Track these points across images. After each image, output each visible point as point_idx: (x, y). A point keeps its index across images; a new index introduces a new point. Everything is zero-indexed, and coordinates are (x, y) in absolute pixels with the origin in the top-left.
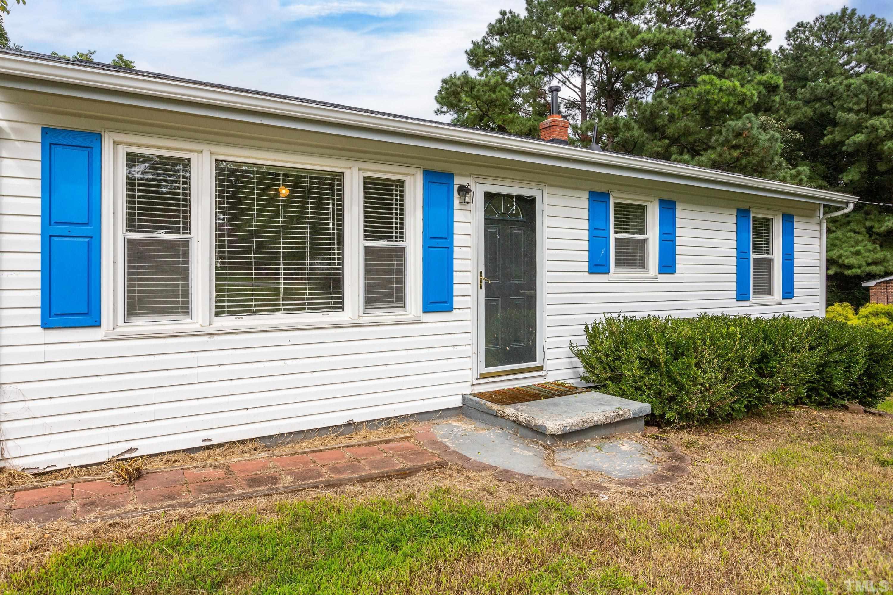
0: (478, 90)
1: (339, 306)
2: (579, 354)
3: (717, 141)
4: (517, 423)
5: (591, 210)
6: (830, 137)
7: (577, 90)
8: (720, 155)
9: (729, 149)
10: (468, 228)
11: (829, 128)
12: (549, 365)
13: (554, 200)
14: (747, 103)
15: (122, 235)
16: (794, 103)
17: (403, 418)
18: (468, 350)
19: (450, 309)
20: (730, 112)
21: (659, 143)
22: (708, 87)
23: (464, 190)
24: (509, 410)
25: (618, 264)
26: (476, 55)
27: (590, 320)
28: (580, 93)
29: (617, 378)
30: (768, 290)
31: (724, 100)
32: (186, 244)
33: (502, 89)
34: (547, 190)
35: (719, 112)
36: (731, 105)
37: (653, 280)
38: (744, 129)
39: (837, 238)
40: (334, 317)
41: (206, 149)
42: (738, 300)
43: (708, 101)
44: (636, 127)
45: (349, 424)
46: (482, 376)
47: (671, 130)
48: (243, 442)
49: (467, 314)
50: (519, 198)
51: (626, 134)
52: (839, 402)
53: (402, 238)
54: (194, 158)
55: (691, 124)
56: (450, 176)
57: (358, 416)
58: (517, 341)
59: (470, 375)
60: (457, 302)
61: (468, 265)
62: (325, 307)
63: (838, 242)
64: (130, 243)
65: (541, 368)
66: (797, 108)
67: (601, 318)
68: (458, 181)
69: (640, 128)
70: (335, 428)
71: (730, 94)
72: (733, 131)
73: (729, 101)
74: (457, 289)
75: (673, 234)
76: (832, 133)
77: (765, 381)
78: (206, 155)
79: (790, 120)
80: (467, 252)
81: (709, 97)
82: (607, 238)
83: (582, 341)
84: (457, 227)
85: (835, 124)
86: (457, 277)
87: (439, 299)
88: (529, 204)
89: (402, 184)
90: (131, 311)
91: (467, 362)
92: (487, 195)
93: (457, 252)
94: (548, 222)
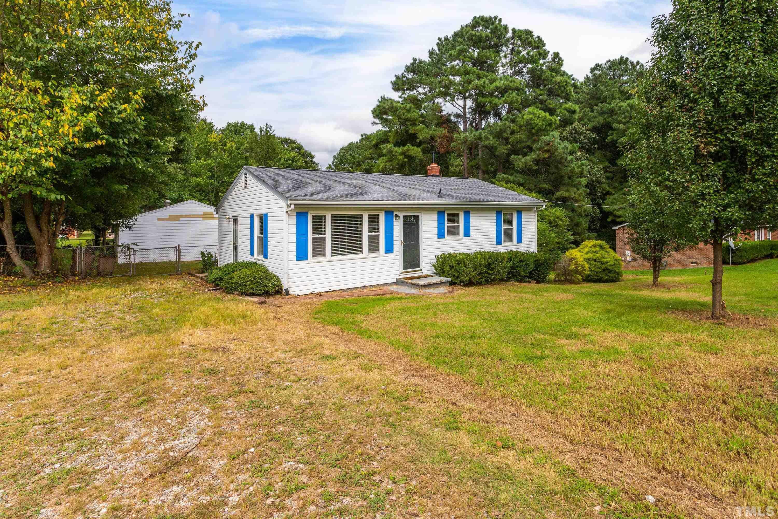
0: (400, 112)
1: (361, 253)
2: (434, 266)
3: (536, 147)
4: (412, 284)
5: (438, 217)
6: (611, 137)
7: (460, 108)
8: (538, 156)
9: (543, 152)
10: (398, 227)
11: (611, 132)
12: (424, 269)
13: (425, 216)
14: (553, 125)
15: (312, 236)
16: (593, 114)
17: (379, 285)
18: (398, 265)
19: (392, 252)
20: (545, 130)
21: (505, 147)
22: (531, 116)
23: (397, 216)
24: (410, 281)
25: (448, 234)
26: (398, 84)
27: (437, 254)
28: (462, 110)
29: (443, 272)
30: (511, 240)
31: (540, 124)
32: (325, 237)
33: (414, 111)
34: (423, 212)
35: (538, 130)
36: (544, 127)
37: (461, 239)
38: (550, 141)
39: (615, 199)
40: (360, 256)
42: (497, 245)
43: (531, 124)
44: (491, 138)
45: (364, 287)
46: (402, 273)
47: (512, 139)
48: (338, 290)
49: (398, 254)
50: (414, 216)
51: (486, 142)
52: (525, 280)
53: (378, 231)
54: (326, 214)
55: (523, 136)
56: (393, 212)
57: (367, 284)
58: (414, 261)
59: (399, 273)
60: (395, 250)
61: (398, 238)
62: (357, 253)
63: (615, 201)
64: (313, 238)
65: (421, 270)
66: (595, 117)
67: (440, 253)
68: (395, 213)
69: (494, 138)
71: (543, 120)
72: (545, 142)
73: (543, 124)
74: (395, 246)
75: (469, 223)
76: (612, 134)
77: (490, 272)
78: (329, 214)
79: (590, 125)
80: (398, 235)
81: (532, 122)
82: (444, 226)
83: (435, 261)
84: (395, 227)
85: (613, 129)
86: (395, 242)
87: (389, 249)
88: (417, 218)
89: (378, 215)
90: (314, 255)
91: (398, 269)
92: (404, 216)
93: (395, 235)
94: (423, 223)
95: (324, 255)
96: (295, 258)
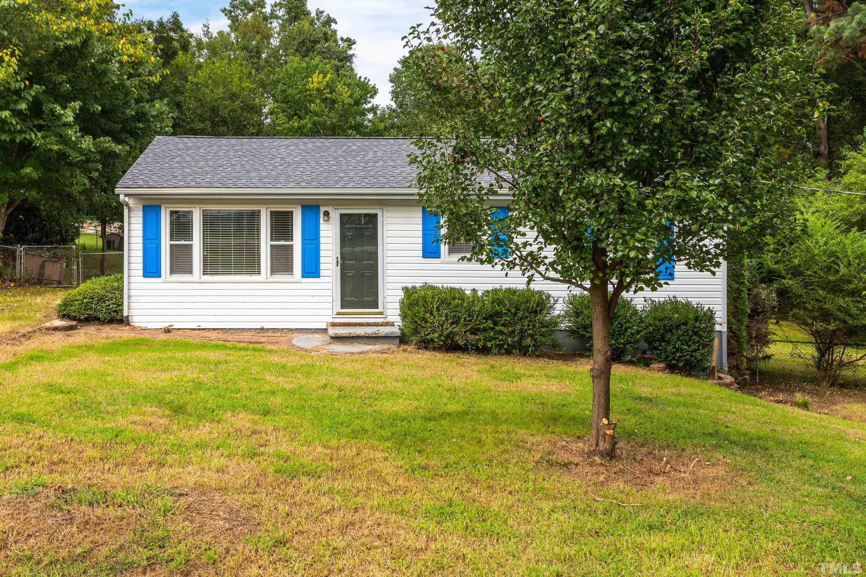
1: (259, 273)
10: (329, 233)
12: (386, 311)
13: (389, 214)
15: (169, 242)
17: (291, 330)
18: (330, 299)
19: (318, 276)
23: (327, 214)
32: (191, 245)
34: (386, 208)
40: (255, 278)
41: (198, 206)
45: (262, 329)
46: (338, 314)
48: (213, 329)
49: (329, 279)
50: (366, 215)
53: (291, 240)
54: (194, 211)
56: (318, 207)
57: (267, 326)
59: (331, 312)
60: (322, 273)
61: (329, 253)
62: (252, 273)
64: (171, 245)
65: (382, 313)
68: (323, 209)
70: (255, 329)
74: (322, 266)
78: (198, 209)
80: (329, 247)
84: (322, 233)
86: (322, 260)
87: (311, 271)
88: (373, 219)
89: (292, 212)
90: (172, 272)
91: (330, 305)
92: (342, 216)
93: (322, 247)
94: (387, 227)
95: (190, 271)
96: (141, 272)
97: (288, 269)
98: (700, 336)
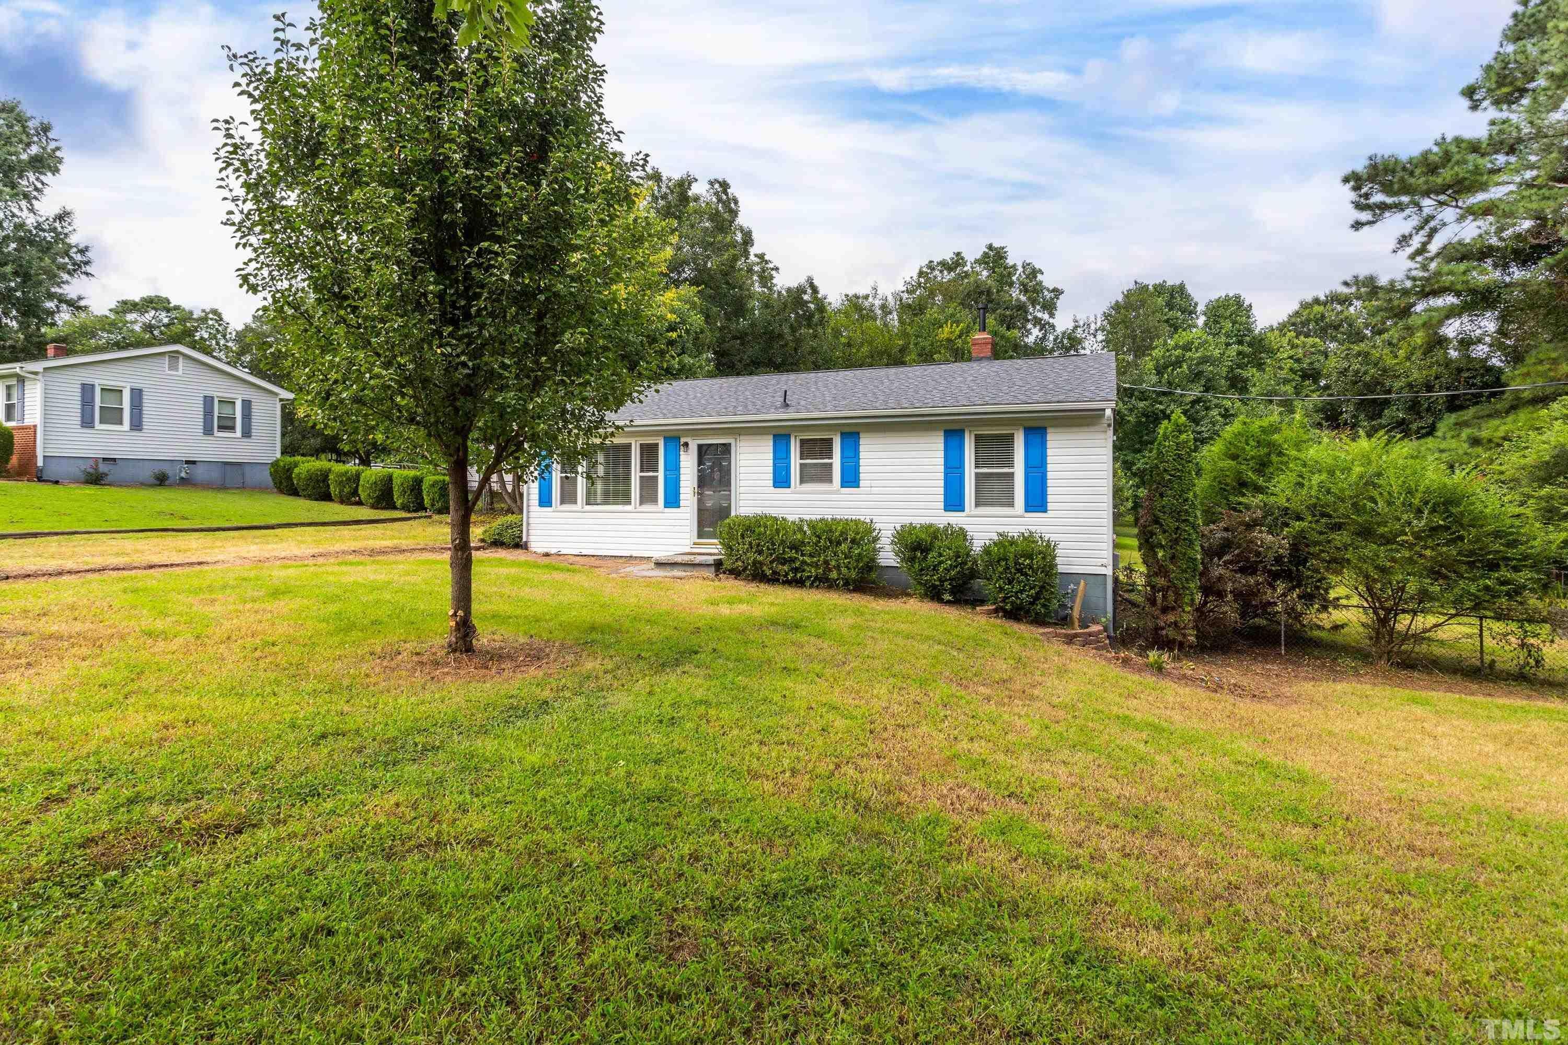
1: (628, 503)
5: (775, 446)
10: (688, 464)
13: (742, 444)
18: (688, 529)
19: (679, 507)
23: (686, 444)
25: (805, 481)
30: (1005, 503)
34: (739, 439)
37: (836, 492)
40: (628, 508)
42: (947, 510)
46: (695, 544)
49: (688, 510)
50: (721, 445)
53: (656, 471)
56: (677, 438)
59: (688, 542)
60: (682, 503)
61: (688, 483)
62: (622, 503)
68: (683, 440)
74: (682, 496)
75: (856, 457)
80: (688, 477)
82: (790, 464)
84: (682, 464)
86: (682, 490)
87: (673, 501)
88: (726, 448)
89: (657, 444)
90: (562, 502)
91: (688, 536)
92: (700, 447)
93: (682, 477)
94: (740, 457)
95: (575, 502)
96: (537, 503)
97: (654, 500)
98: (1026, 575)
